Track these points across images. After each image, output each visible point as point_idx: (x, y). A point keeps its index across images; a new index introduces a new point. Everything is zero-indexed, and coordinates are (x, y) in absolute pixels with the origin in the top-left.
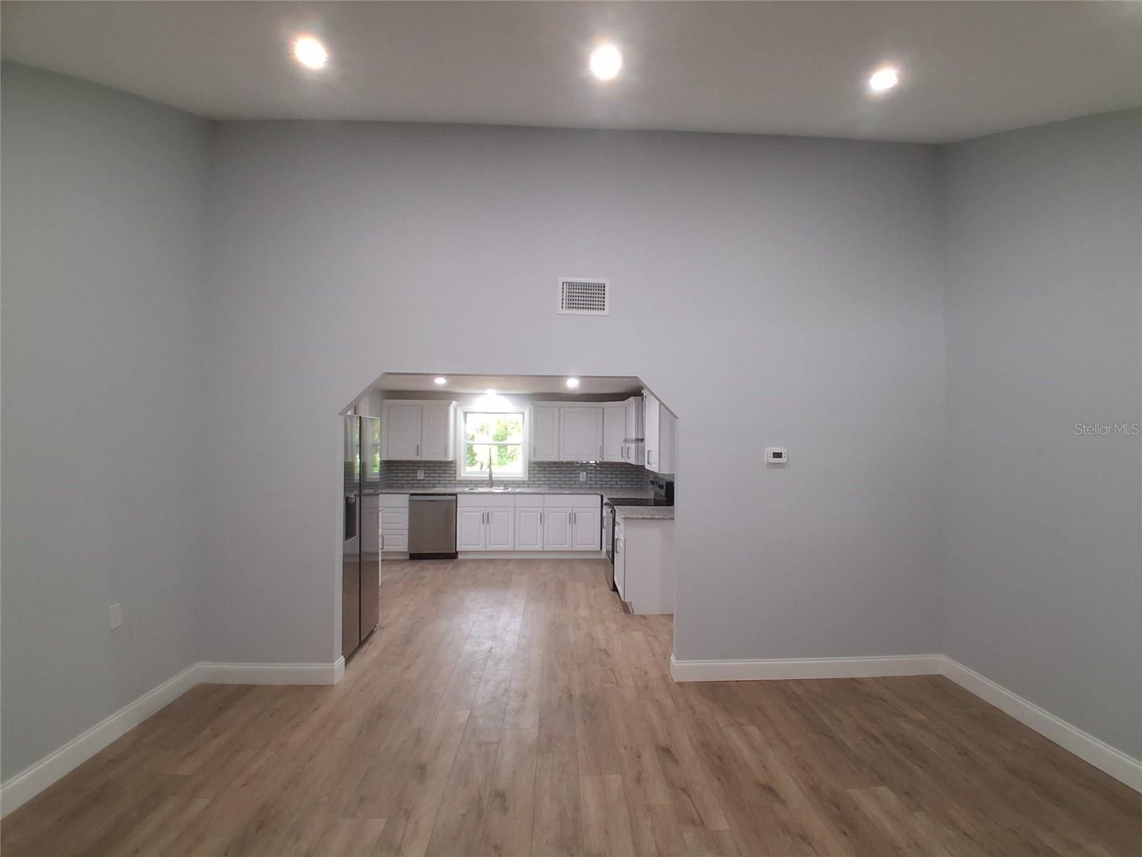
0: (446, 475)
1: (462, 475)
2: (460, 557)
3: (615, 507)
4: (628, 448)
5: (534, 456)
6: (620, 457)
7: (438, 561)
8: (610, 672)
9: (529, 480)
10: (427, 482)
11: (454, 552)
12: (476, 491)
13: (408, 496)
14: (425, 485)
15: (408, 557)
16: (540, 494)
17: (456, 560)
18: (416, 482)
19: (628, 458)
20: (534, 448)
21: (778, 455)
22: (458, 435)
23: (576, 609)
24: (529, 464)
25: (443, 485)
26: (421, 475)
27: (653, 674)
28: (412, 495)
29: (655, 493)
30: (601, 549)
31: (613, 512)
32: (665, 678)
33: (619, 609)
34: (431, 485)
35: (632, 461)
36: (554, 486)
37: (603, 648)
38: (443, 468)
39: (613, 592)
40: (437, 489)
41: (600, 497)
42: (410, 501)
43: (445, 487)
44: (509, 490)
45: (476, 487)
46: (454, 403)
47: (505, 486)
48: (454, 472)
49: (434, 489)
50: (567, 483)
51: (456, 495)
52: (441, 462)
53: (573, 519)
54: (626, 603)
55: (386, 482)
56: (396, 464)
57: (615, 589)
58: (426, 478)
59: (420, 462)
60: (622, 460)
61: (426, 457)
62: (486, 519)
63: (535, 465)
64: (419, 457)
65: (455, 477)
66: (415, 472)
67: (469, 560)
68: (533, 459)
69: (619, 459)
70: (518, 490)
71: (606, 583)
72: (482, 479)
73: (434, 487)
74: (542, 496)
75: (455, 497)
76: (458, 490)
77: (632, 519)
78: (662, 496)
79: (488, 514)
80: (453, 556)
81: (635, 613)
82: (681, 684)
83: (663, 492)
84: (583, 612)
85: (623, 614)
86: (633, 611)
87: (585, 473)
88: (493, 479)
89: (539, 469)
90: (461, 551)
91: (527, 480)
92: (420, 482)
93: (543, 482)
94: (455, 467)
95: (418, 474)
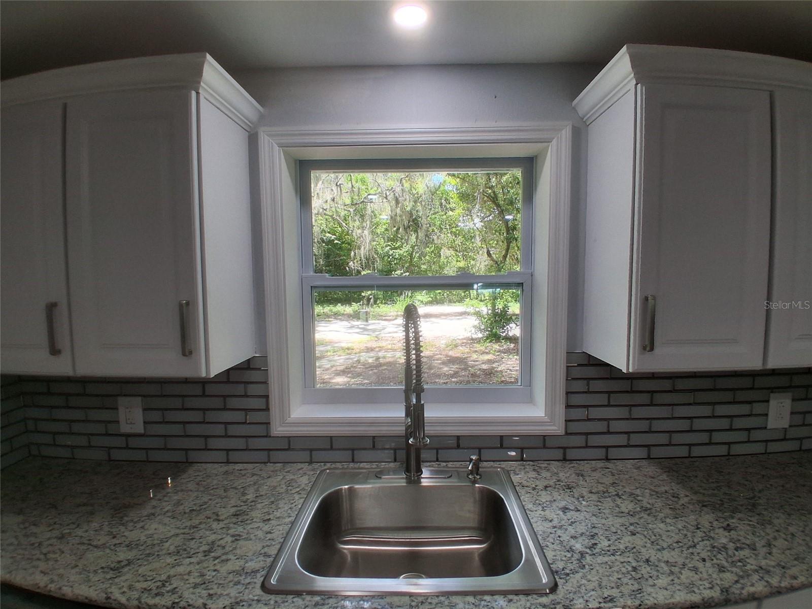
1: (294, 416)
9: (569, 434)
65: (267, 424)
91: (561, 431)
92: (133, 442)
93: (622, 440)
94: (265, 383)
95: (121, 411)
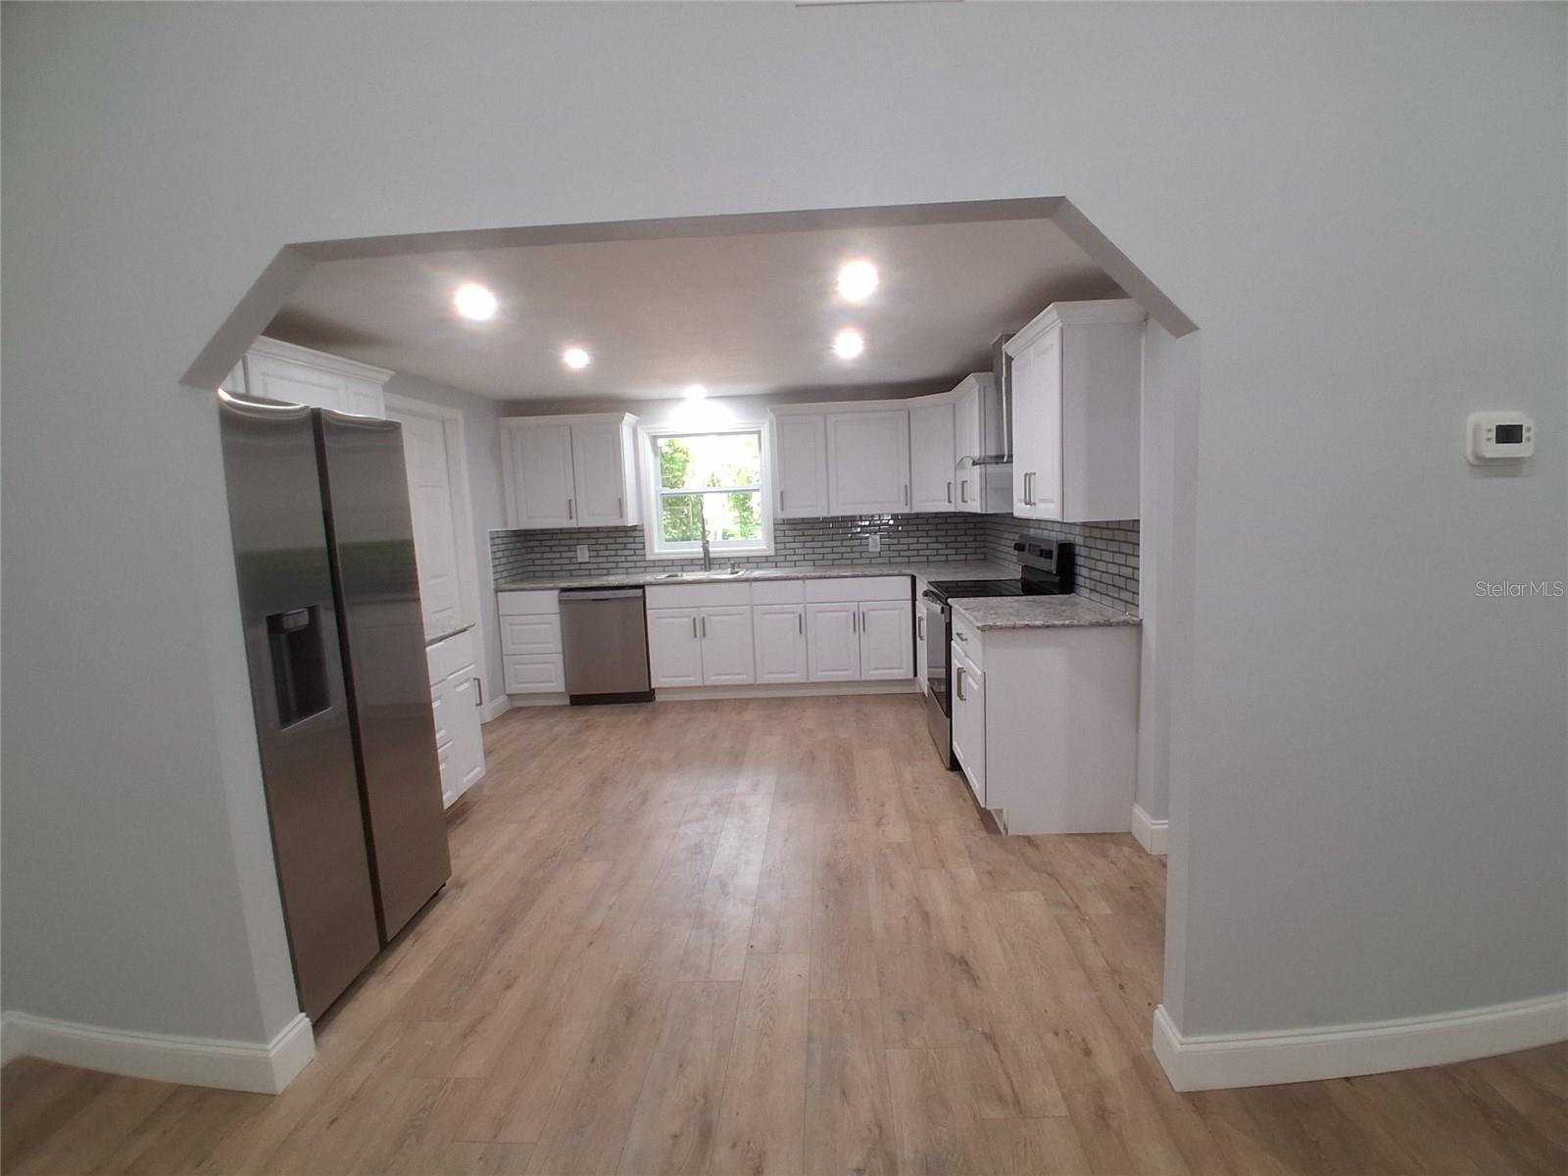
0: (626, 552)
1: (656, 551)
2: (658, 698)
3: (949, 600)
4: (963, 483)
5: (782, 509)
6: (947, 503)
7: (620, 707)
8: (988, 1049)
9: (776, 555)
10: (595, 566)
11: (648, 690)
12: (679, 579)
13: (556, 592)
14: (593, 572)
15: (568, 702)
16: (798, 579)
17: (652, 704)
18: (577, 567)
19: (964, 501)
20: (782, 493)
21: (1508, 434)
22: (643, 479)
23: (879, 824)
24: (775, 525)
25: (624, 571)
26: (583, 554)
27: (1109, 1061)
28: (564, 590)
29: (1025, 568)
30: (915, 675)
31: (947, 610)
32: (1144, 1071)
33: (972, 821)
34: (605, 572)
35: (974, 506)
36: (823, 562)
37: (954, 950)
38: (624, 539)
39: (951, 774)
40: (611, 578)
41: (908, 580)
42: (560, 601)
43: (627, 573)
44: (740, 574)
45: (683, 571)
46: (629, 418)
47: (733, 566)
48: (641, 546)
49: (605, 578)
50: (846, 556)
51: (642, 587)
52: (617, 529)
53: (860, 622)
54: (989, 811)
55: (521, 570)
56: (537, 537)
57: (955, 765)
58: (592, 560)
59: (580, 530)
60: (950, 508)
61: (587, 520)
62: (699, 628)
63: (784, 527)
64: (574, 519)
65: (644, 555)
66: (571, 548)
67: (675, 703)
68: (781, 515)
69: (943, 507)
70: (757, 573)
71: (932, 748)
72: (690, 556)
73: (608, 575)
74: (801, 582)
75: (640, 591)
76: (648, 578)
77: (1001, 628)
78: (1049, 573)
79: (703, 619)
80: (646, 696)
81: (1010, 833)
82: (1196, 1099)
83: (1051, 565)
84: (897, 832)
85: (983, 834)
86: (1006, 830)
87: (878, 537)
88: (711, 555)
89: (795, 533)
90: (660, 689)
91: (773, 554)
92: (584, 566)
93: (801, 557)
94: (643, 536)
95: (578, 552)
